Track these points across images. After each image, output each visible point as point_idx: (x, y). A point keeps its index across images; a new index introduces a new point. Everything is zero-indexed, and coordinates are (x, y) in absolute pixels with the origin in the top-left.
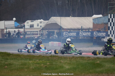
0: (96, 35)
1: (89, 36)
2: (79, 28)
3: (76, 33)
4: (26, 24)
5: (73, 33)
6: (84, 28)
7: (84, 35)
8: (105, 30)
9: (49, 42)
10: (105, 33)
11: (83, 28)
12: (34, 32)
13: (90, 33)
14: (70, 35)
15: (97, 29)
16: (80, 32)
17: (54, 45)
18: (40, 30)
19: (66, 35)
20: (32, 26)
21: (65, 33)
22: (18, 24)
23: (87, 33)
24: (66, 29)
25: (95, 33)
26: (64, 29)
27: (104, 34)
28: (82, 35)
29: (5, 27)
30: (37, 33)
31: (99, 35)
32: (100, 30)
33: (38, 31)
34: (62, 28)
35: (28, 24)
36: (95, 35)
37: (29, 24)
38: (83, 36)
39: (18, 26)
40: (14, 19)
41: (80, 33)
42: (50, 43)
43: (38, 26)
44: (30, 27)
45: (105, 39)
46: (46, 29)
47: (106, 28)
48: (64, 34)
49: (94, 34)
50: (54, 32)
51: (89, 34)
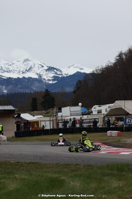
4: (93, 109)
18: (104, 117)
20: (99, 112)
22: (85, 110)
29: (71, 114)
35: (95, 109)
37: (97, 110)
39: (85, 112)
40: (80, 104)
42: (109, 132)
43: (106, 111)
44: (98, 113)
48: (127, 121)
50: (123, 118)
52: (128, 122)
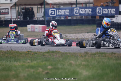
0: (100, 13)
1: (89, 15)
2: (72, 3)
3: (68, 11)
5: (63, 10)
6: (80, 2)
7: (82, 13)
8: (112, 4)
9: (28, 26)
10: (114, 10)
11: (78, 2)
12: (2, 9)
13: (91, 10)
14: (59, 14)
15: (102, 3)
16: (75, 9)
17: (36, 30)
18: (11, 7)
19: (53, 13)
21: (52, 11)
23: (86, 10)
24: (52, 4)
25: (99, 9)
26: (48, 4)
27: (112, 11)
28: (78, 13)
30: (7, 11)
31: (105, 13)
32: (108, 4)
33: (8, 9)
34: (45, 3)
36: (98, 13)
38: (80, 14)
41: (75, 11)
45: (115, 18)
46: (21, 5)
47: (114, 2)
48: (50, 12)
49: (97, 10)
51: (89, 11)
52: (51, 14)
